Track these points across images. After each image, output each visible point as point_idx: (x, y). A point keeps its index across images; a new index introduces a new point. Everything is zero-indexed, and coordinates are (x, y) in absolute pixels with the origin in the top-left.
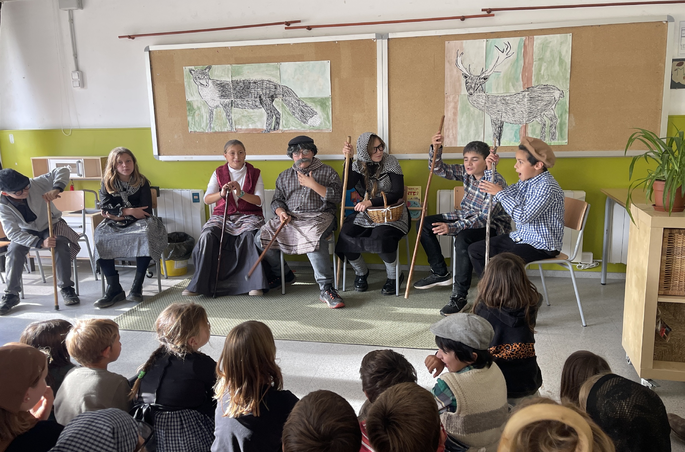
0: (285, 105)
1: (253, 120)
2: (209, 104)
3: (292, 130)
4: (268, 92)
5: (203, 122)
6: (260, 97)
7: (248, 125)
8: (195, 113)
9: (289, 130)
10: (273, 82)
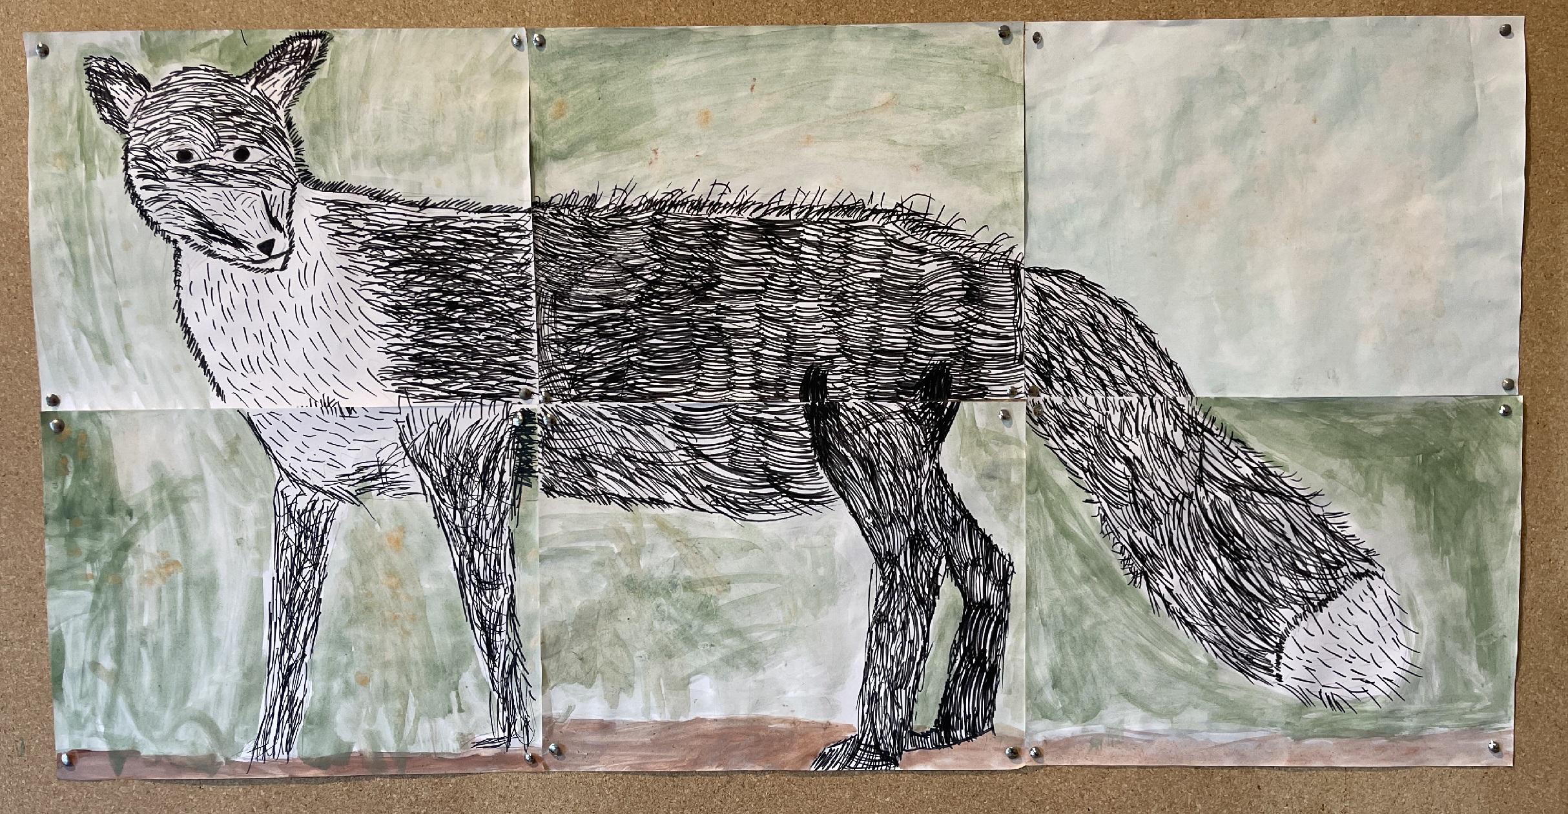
0: (1062, 478)
1: (733, 632)
2: (286, 452)
3: (1116, 738)
4: (895, 336)
5: (213, 644)
6: (814, 384)
7: (686, 683)
8: (125, 546)
9: (1095, 742)
10: (946, 231)
